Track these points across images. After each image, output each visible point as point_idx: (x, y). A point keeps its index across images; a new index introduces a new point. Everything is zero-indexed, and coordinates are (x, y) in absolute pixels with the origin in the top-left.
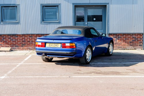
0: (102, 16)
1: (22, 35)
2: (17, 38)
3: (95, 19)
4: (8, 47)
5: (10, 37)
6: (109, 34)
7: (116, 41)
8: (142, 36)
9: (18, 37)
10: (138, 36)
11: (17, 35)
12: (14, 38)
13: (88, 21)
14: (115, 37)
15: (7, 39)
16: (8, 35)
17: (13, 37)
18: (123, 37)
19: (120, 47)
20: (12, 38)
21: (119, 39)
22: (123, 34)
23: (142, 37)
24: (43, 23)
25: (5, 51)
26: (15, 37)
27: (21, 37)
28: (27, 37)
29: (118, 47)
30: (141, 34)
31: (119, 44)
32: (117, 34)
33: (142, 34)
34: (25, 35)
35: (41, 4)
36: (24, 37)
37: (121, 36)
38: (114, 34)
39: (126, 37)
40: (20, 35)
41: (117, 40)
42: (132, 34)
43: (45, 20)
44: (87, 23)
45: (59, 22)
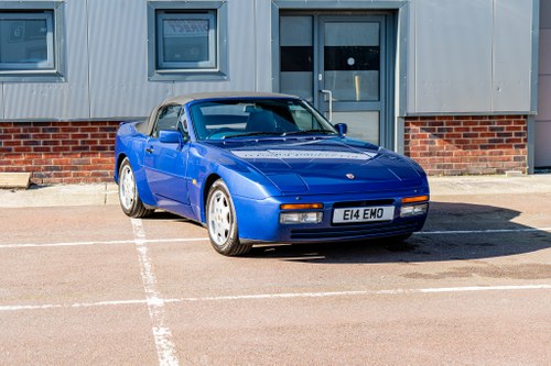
0: (378, 48)
1: (75, 123)
2: (54, 136)
3: (351, 61)
4: (19, 170)
5: (25, 131)
6: (406, 118)
7: (432, 142)
8: (523, 123)
9: (56, 130)
10: (509, 123)
11: (54, 124)
12: (42, 136)
13: (327, 68)
14: (427, 130)
15: (13, 140)
16: (16, 124)
17: (37, 130)
18: (457, 130)
19: (444, 167)
20: (35, 137)
21: (441, 136)
22: (457, 117)
23: (525, 128)
24: (156, 76)
25: (12, 189)
26: (44, 130)
27: (70, 130)
28: (94, 129)
29: (439, 167)
30: (519, 117)
31: (444, 154)
32: (433, 118)
33: (525, 117)
34: (85, 123)
36: (83, 130)
37: (448, 124)
38: (423, 118)
39: (468, 129)
40: (66, 124)
41: (436, 140)
42: (490, 117)
43: (165, 64)
44: (324, 77)
45: (220, 73)
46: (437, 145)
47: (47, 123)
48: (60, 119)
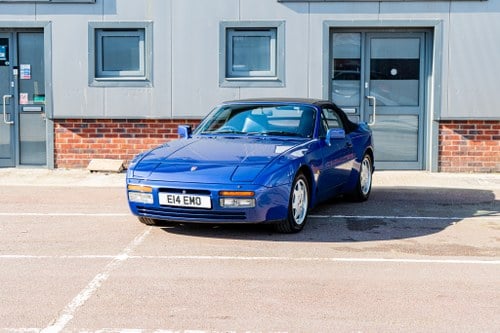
0: (417, 61)
1: (160, 121)
2: (144, 131)
3: (394, 72)
4: (116, 158)
5: (121, 126)
6: (440, 121)
7: (464, 143)
9: (145, 126)
11: (144, 120)
12: (134, 131)
13: (373, 77)
14: (459, 132)
15: (111, 133)
16: (115, 120)
17: (131, 126)
18: (487, 132)
19: (475, 165)
20: (129, 131)
21: (472, 138)
22: (487, 122)
24: (225, 83)
25: (107, 172)
26: (136, 126)
27: (156, 126)
28: (176, 126)
29: (469, 165)
31: (474, 154)
32: (466, 122)
34: (169, 121)
35: (221, 24)
36: (166, 126)
37: (478, 127)
38: (456, 122)
39: (497, 132)
40: (153, 121)
41: (468, 141)
43: (234, 73)
44: (370, 85)
45: (278, 81)
46: (468, 145)
47: (139, 120)
48: (148, 117)
